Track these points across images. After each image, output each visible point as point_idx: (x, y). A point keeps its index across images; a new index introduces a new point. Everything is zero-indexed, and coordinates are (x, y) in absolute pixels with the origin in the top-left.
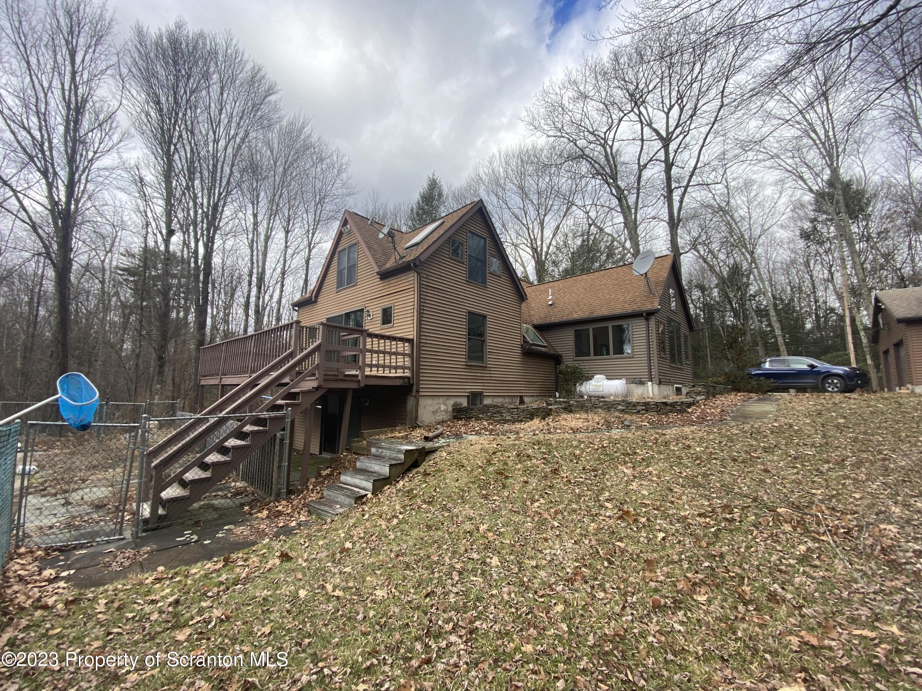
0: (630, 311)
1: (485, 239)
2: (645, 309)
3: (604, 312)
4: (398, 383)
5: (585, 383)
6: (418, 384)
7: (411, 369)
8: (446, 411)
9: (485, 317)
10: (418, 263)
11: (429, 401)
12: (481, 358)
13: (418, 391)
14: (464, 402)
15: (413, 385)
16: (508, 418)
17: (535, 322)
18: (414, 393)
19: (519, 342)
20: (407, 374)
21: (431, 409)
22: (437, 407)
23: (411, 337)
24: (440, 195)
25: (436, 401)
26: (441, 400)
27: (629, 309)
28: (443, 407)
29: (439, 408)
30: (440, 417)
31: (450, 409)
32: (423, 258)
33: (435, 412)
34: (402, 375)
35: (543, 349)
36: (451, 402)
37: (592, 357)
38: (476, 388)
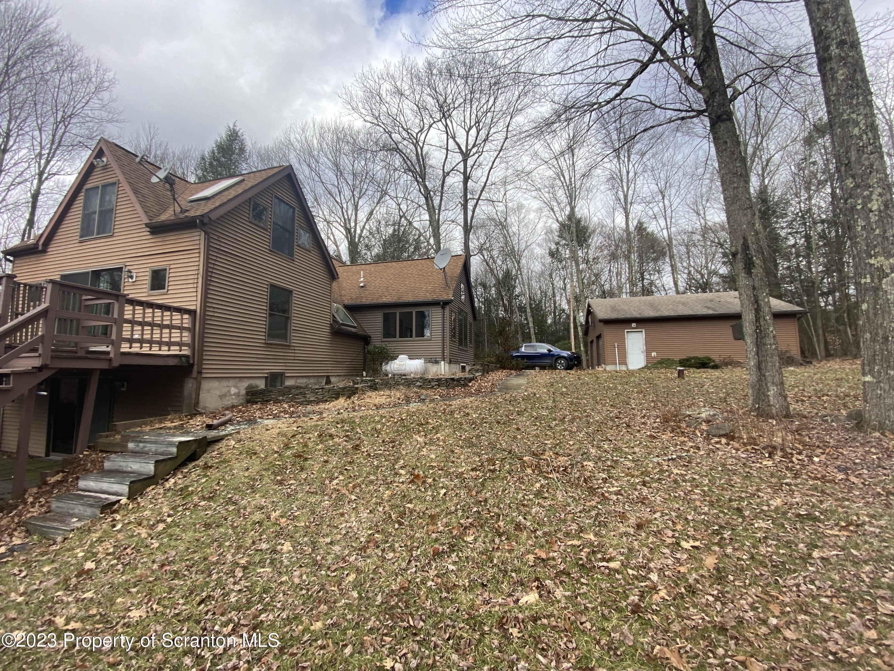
0: (430, 299)
1: (294, 209)
2: (442, 299)
3: (410, 298)
4: (172, 362)
5: (390, 363)
6: (201, 364)
7: (192, 346)
8: (238, 395)
9: (291, 292)
10: (206, 220)
11: (215, 384)
12: (284, 336)
13: (200, 373)
14: (261, 384)
15: (192, 365)
16: (312, 399)
17: (346, 302)
18: (194, 374)
19: (328, 321)
20: (186, 351)
21: (218, 393)
22: (225, 390)
23: (193, 308)
24: (242, 150)
25: (225, 383)
26: (231, 382)
27: (429, 297)
28: (233, 390)
29: (229, 391)
30: (228, 402)
31: (243, 392)
32: (213, 216)
33: (222, 397)
34: (178, 353)
35: (353, 330)
36: (246, 384)
37: (398, 338)
38: (276, 369)
